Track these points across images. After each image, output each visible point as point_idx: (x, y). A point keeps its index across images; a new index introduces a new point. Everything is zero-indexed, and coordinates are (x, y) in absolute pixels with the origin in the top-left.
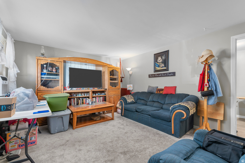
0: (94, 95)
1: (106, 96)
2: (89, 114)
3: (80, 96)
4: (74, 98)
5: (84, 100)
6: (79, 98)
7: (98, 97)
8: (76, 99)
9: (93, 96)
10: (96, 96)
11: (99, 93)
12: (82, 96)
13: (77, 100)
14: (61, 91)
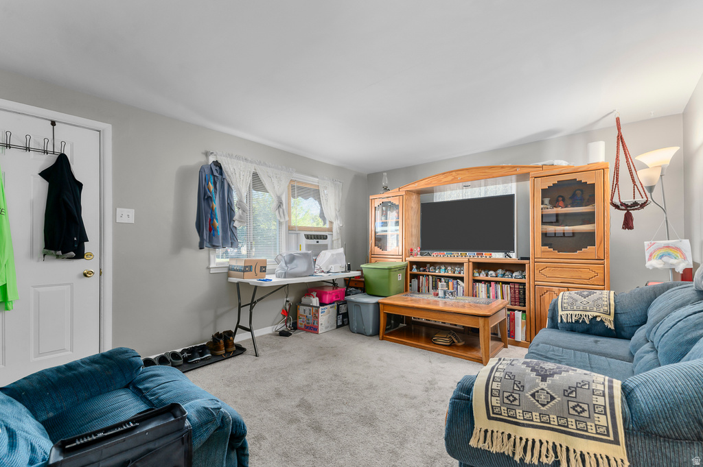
0: (482, 276)
1: (524, 284)
2: (463, 327)
3: (442, 273)
4: (428, 275)
5: (450, 283)
6: (440, 278)
7: (497, 282)
8: (431, 277)
9: (476, 278)
10: (489, 278)
11: (500, 271)
12: (446, 274)
13: (433, 281)
14: (401, 257)
